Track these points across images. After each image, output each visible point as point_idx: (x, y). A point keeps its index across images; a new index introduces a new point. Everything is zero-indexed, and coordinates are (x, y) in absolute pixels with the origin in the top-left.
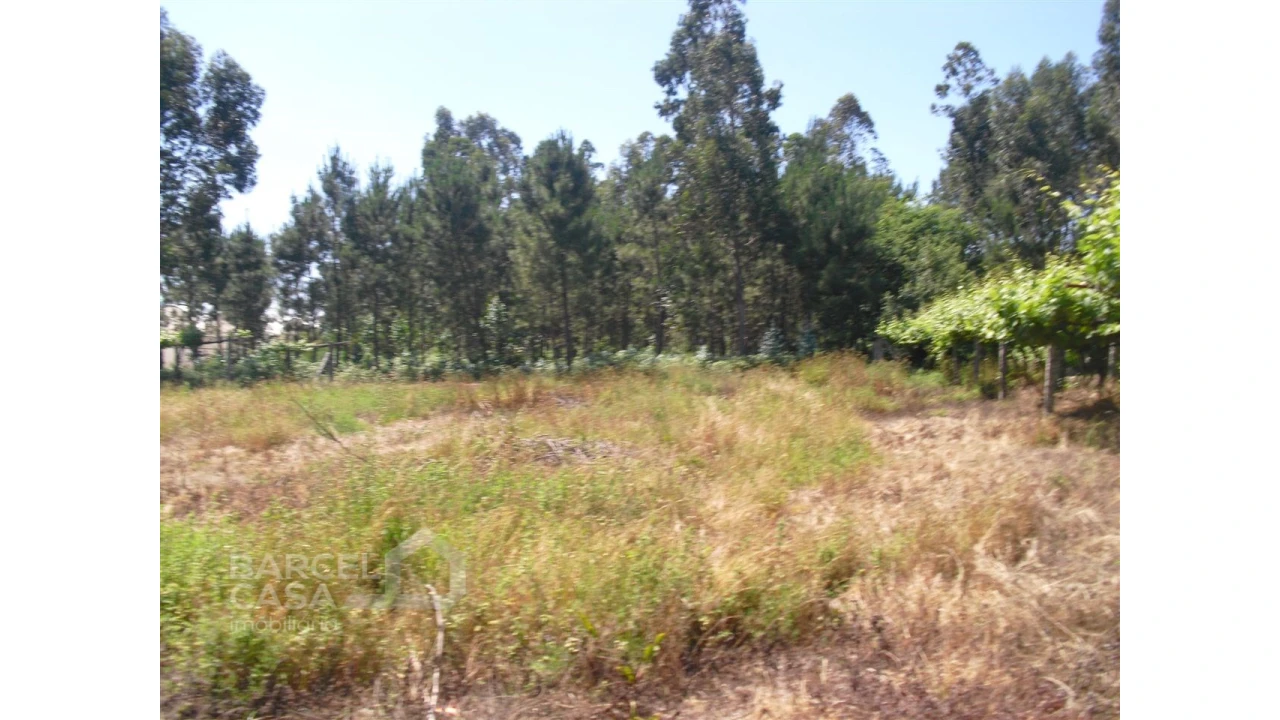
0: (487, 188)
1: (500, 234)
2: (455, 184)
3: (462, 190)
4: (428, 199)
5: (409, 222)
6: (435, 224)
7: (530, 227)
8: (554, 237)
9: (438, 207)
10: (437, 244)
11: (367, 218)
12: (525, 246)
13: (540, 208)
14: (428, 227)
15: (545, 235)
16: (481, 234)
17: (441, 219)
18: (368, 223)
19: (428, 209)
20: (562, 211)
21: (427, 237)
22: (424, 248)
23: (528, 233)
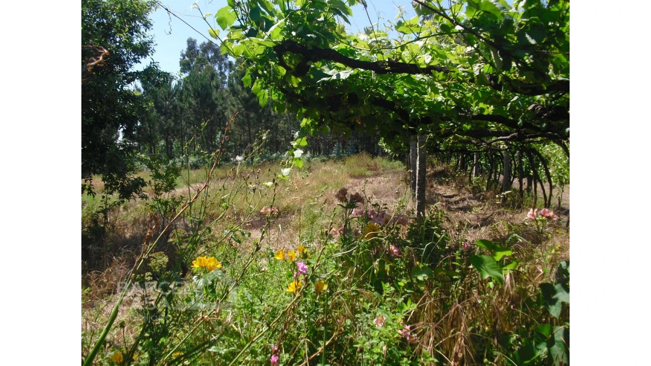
0: (214, 83)
1: (221, 105)
2: (201, 84)
3: (204, 87)
4: (189, 91)
5: (181, 100)
6: (193, 102)
7: (234, 103)
8: (244, 107)
9: (194, 95)
10: (195, 111)
11: (163, 99)
12: (232, 111)
13: (238, 95)
14: (190, 104)
15: (241, 106)
16: (213, 106)
17: (195, 100)
18: (162, 101)
19: (190, 95)
20: (247, 96)
21: (190, 108)
22: (188, 112)
23: (234, 105)
